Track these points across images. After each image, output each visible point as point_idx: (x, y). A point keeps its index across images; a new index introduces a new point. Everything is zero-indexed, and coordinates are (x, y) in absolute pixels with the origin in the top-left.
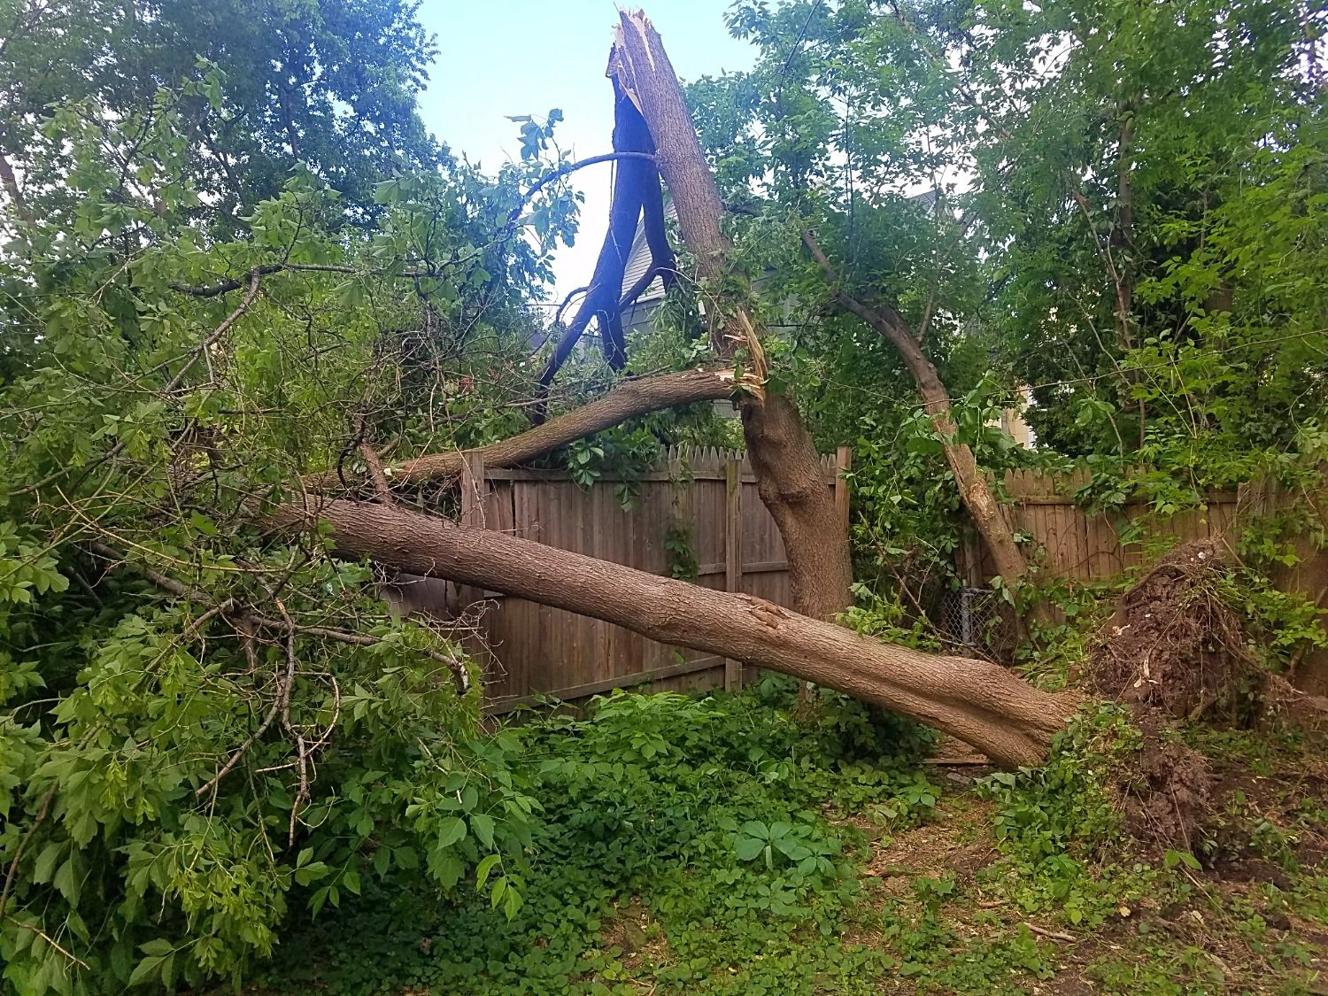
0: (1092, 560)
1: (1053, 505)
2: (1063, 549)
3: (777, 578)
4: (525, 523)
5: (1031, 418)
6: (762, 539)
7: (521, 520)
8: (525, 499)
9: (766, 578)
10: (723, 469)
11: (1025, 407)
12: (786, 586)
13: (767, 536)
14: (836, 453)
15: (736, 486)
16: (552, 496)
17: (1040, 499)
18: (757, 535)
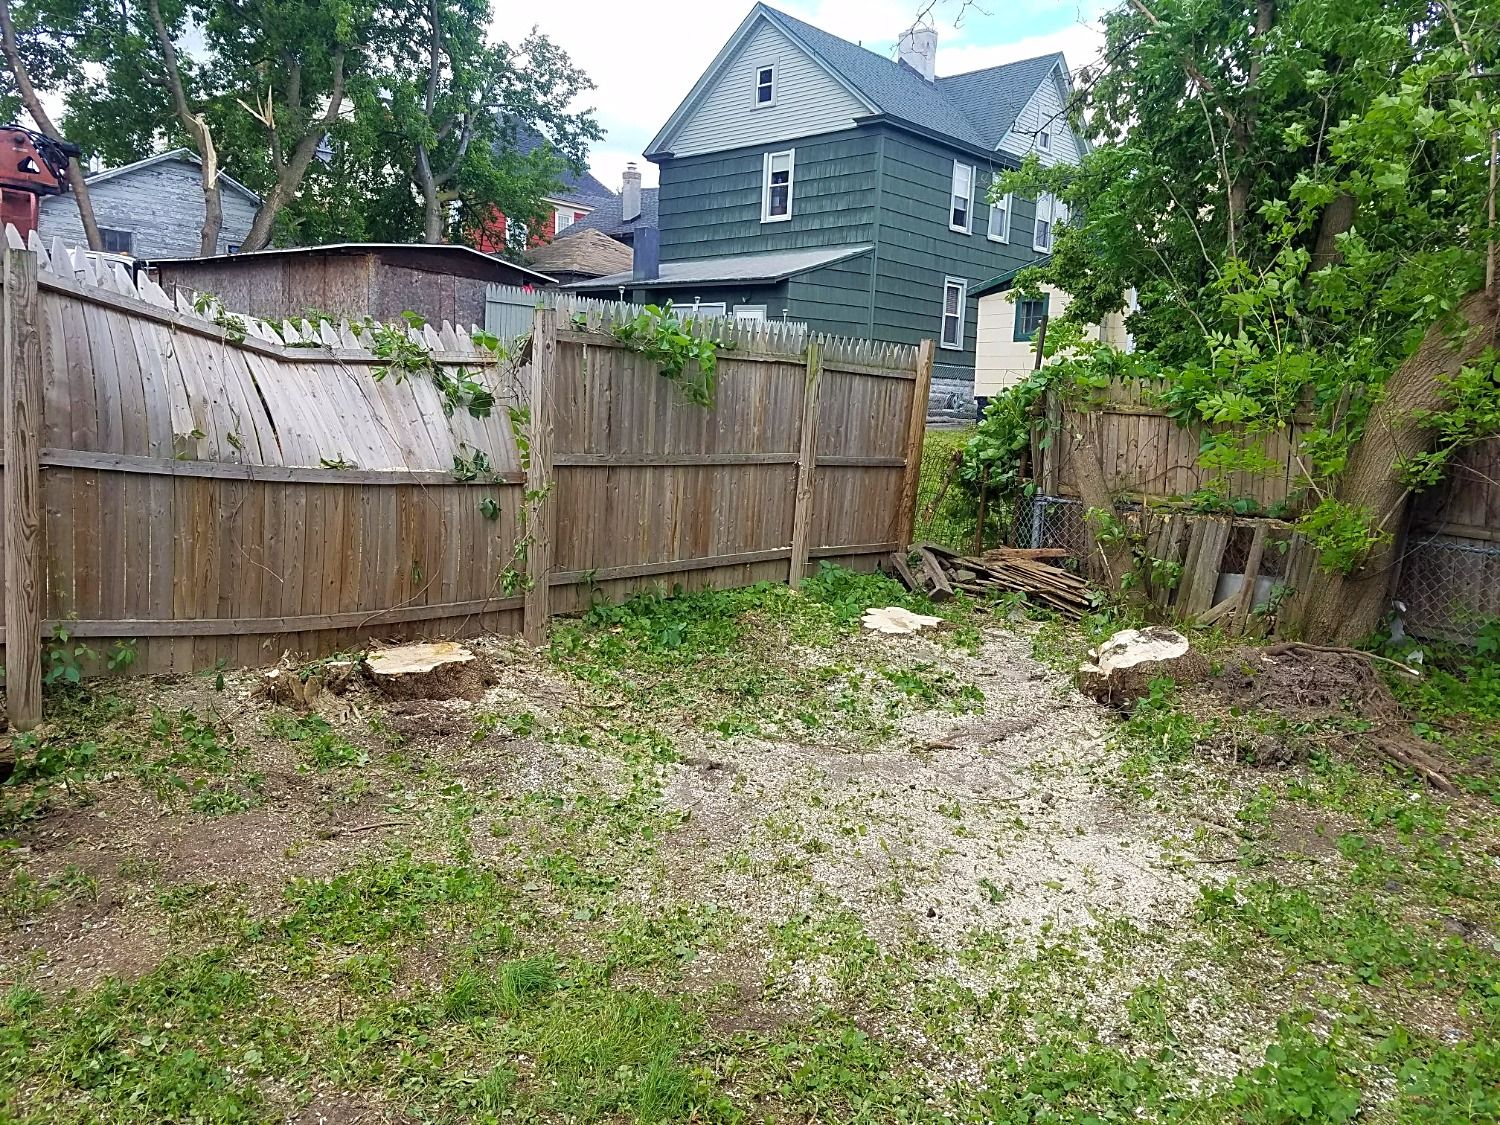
0: (1169, 474)
1: (1138, 416)
2: (1142, 461)
3: (849, 474)
4: (596, 392)
5: (1132, 325)
6: (838, 431)
7: (592, 388)
8: (597, 366)
9: (839, 474)
10: (805, 353)
11: (1128, 312)
12: (858, 483)
13: (842, 429)
14: (919, 346)
15: (817, 371)
16: (626, 366)
17: (1125, 409)
18: (834, 427)
